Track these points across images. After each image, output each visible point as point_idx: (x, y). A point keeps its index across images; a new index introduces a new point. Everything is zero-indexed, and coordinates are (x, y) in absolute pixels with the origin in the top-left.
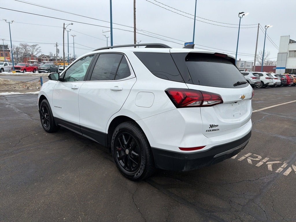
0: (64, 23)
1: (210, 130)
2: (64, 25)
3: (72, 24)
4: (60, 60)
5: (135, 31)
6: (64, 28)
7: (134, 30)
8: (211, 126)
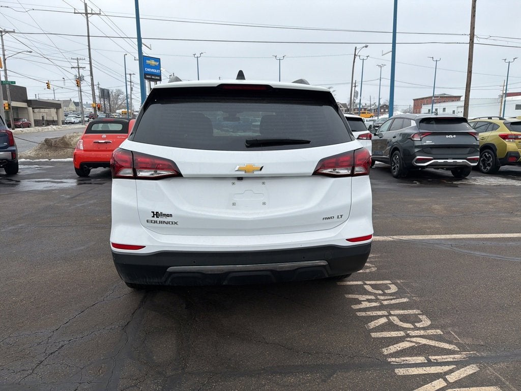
0: (356, 47)
1: (156, 222)
2: (356, 49)
3: (366, 47)
4: (363, 110)
5: (473, 42)
6: (355, 54)
7: (470, 40)
8: (154, 215)
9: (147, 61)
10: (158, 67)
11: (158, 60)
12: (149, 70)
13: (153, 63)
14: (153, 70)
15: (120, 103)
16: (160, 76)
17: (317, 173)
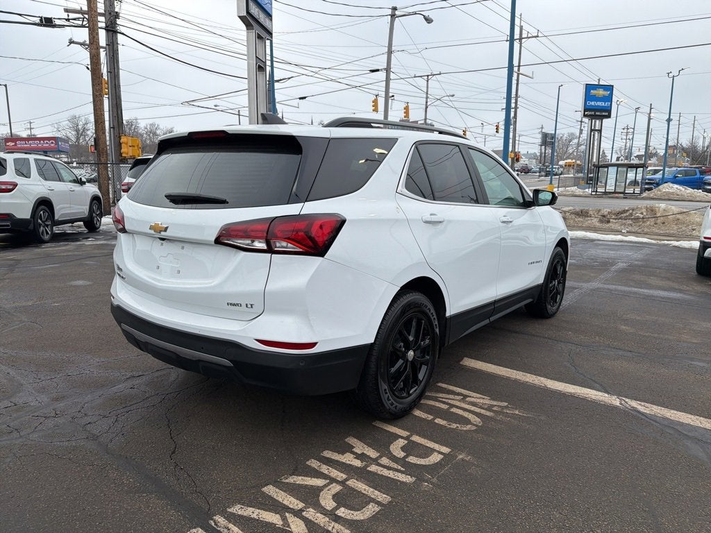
9: (592, 91)
10: (610, 98)
11: (610, 88)
12: (593, 103)
13: (601, 92)
14: (599, 104)
15: (571, 151)
16: (609, 111)
17: (218, 241)
